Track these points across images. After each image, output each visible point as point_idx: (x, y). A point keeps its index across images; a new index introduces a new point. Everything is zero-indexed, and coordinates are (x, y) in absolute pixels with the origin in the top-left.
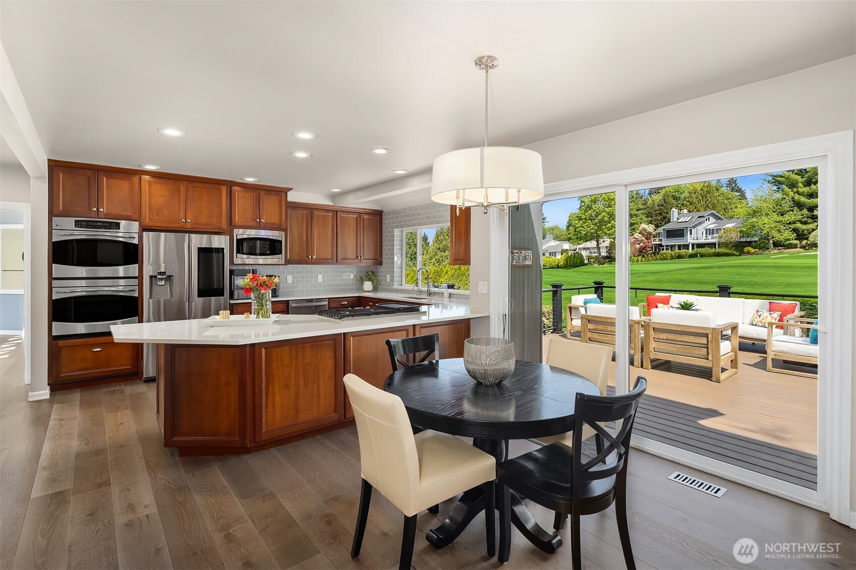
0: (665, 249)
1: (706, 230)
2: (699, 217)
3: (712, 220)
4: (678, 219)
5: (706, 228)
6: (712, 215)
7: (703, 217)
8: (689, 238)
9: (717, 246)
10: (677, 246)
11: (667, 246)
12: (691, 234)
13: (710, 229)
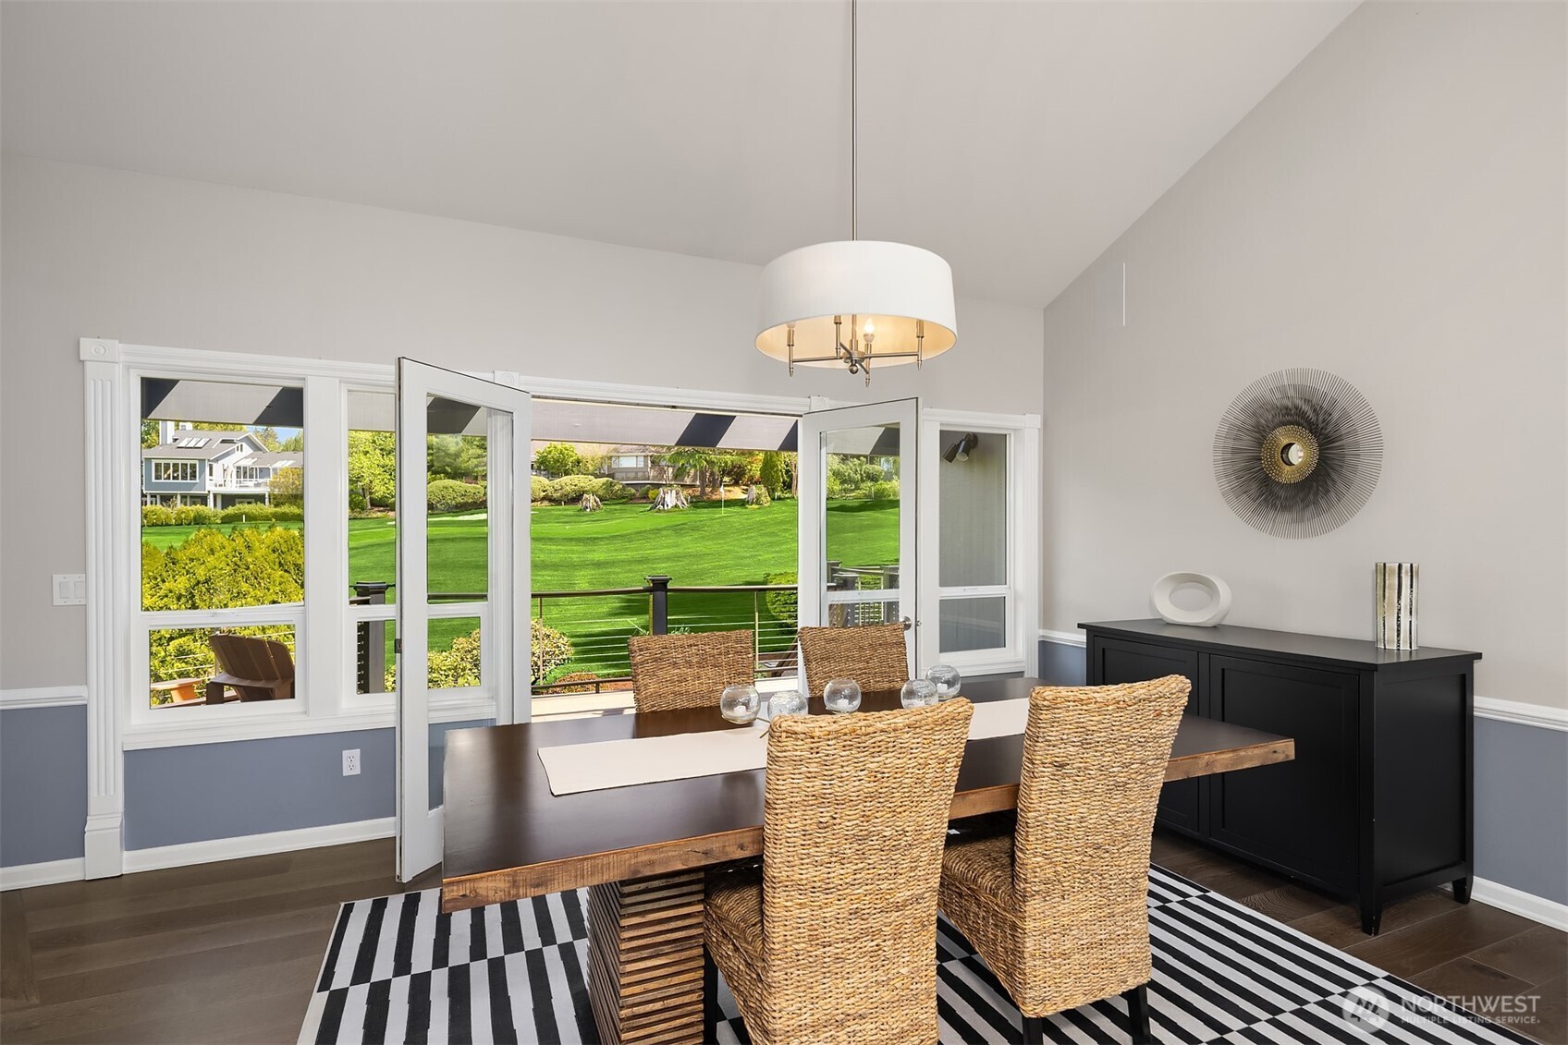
0: (149, 502)
1: (239, 468)
2: (223, 441)
3: (247, 450)
4: (175, 440)
5: (238, 465)
6: (248, 440)
7: (231, 442)
8: (208, 482)
9: (267, 500)
10: (179, 497)
11: (153, 496)
12: (211, 474)
13: (245, 468)
